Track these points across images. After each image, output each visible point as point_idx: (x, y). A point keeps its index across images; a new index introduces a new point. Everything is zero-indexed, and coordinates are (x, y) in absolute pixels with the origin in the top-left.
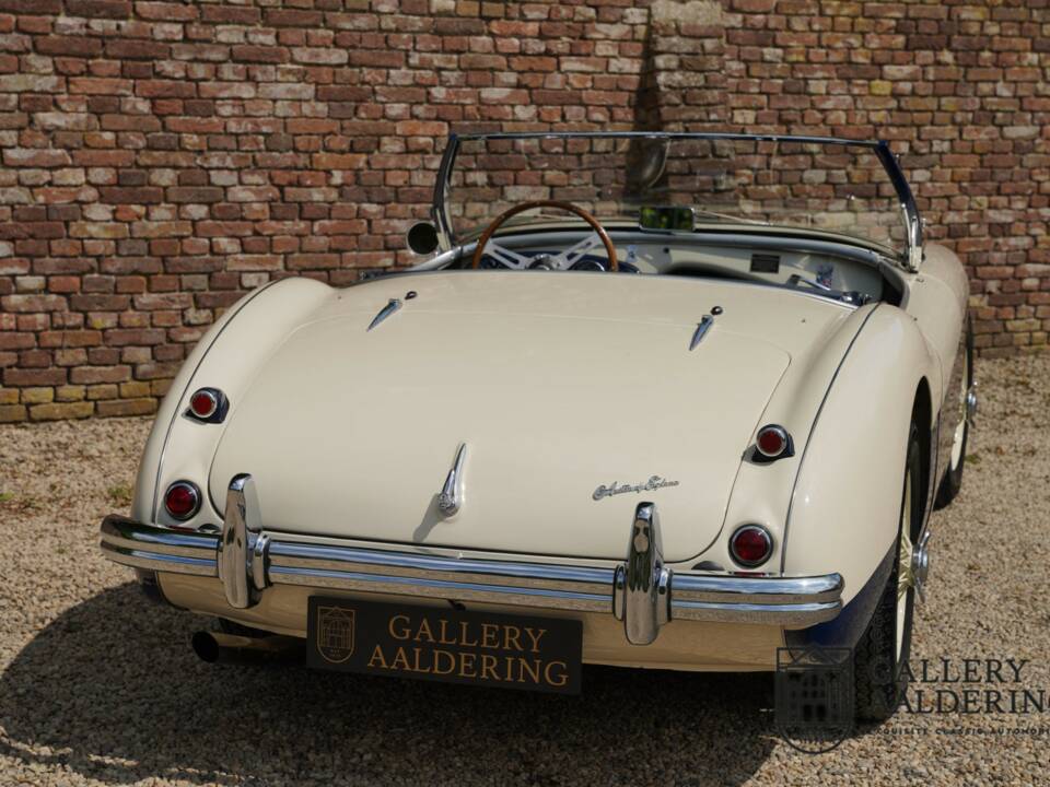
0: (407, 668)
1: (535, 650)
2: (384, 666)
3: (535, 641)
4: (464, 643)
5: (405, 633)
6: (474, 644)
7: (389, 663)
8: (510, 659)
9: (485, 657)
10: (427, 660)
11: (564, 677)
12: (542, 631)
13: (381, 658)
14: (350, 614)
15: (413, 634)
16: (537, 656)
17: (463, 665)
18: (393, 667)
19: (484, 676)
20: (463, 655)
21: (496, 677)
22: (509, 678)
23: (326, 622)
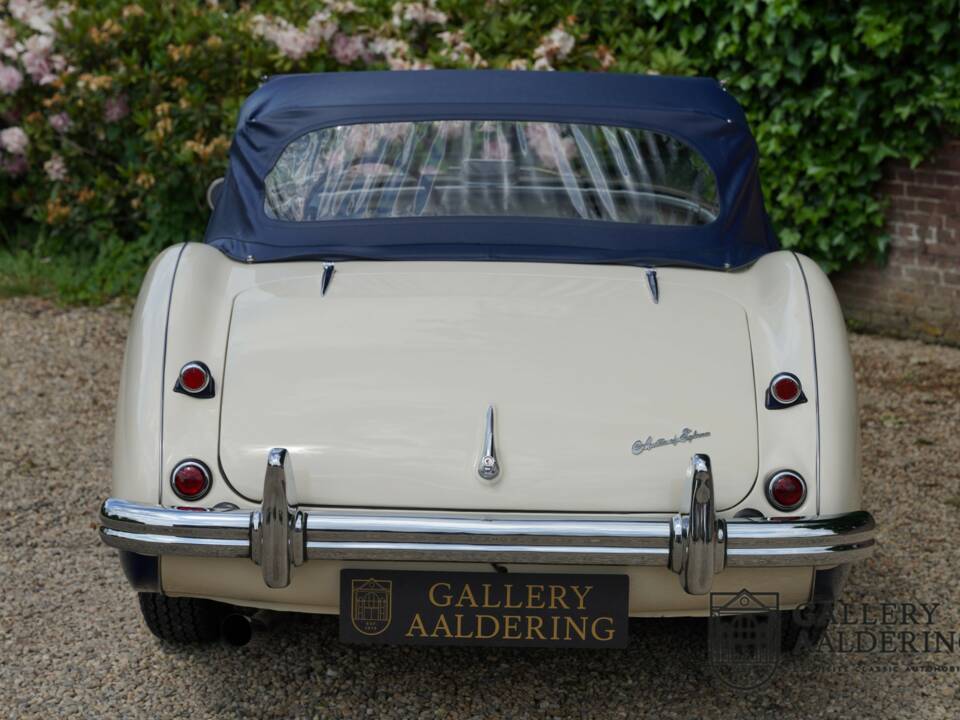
0: (449, 635)
1: (581, 607)
2: (424, 634)
3: (581, 598)
4: (508, 606)
5: (446, 599)
6: (519, 606)
7: (429, 630)
8: (556, 619)
9: (530, 618)
10: (470, 625)
11: (611, 632)
12: (589, 588)
13: (421, 627)
14: (386, 586)
15: (455, 600)
16: (584, 613)
17: (507, 627)
18: (434, 635)
19: (529, 637)
20: (507, 618)
21: (542, 637)
22: (555, 637)
23: (361, 594)
